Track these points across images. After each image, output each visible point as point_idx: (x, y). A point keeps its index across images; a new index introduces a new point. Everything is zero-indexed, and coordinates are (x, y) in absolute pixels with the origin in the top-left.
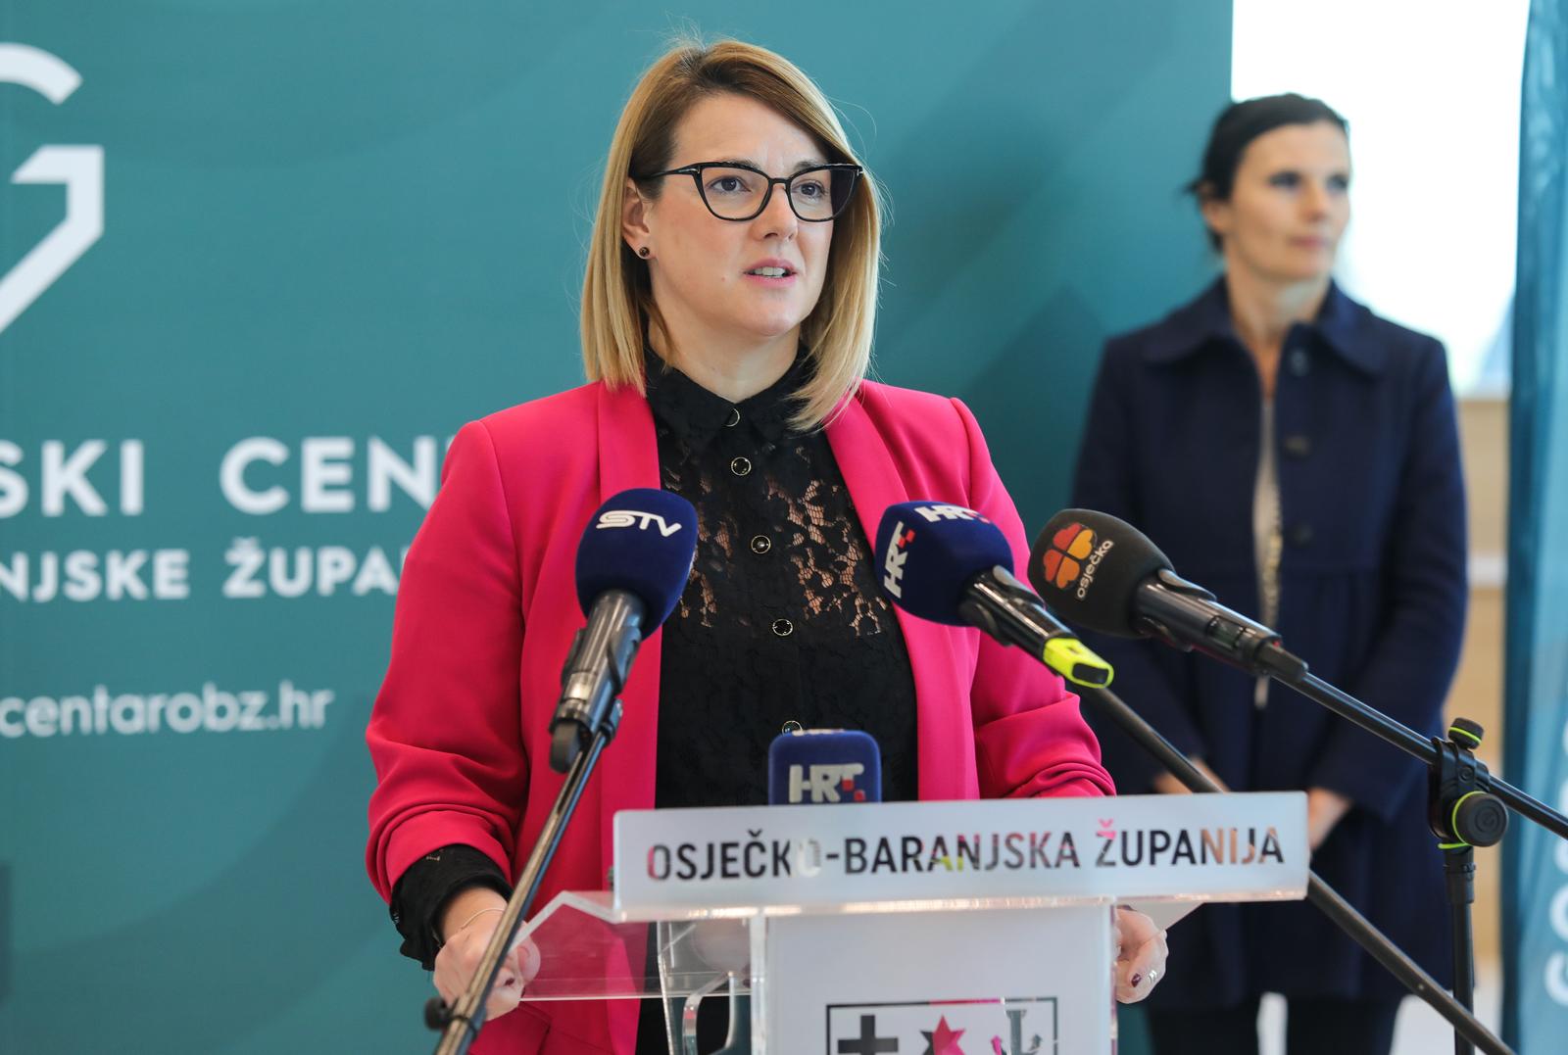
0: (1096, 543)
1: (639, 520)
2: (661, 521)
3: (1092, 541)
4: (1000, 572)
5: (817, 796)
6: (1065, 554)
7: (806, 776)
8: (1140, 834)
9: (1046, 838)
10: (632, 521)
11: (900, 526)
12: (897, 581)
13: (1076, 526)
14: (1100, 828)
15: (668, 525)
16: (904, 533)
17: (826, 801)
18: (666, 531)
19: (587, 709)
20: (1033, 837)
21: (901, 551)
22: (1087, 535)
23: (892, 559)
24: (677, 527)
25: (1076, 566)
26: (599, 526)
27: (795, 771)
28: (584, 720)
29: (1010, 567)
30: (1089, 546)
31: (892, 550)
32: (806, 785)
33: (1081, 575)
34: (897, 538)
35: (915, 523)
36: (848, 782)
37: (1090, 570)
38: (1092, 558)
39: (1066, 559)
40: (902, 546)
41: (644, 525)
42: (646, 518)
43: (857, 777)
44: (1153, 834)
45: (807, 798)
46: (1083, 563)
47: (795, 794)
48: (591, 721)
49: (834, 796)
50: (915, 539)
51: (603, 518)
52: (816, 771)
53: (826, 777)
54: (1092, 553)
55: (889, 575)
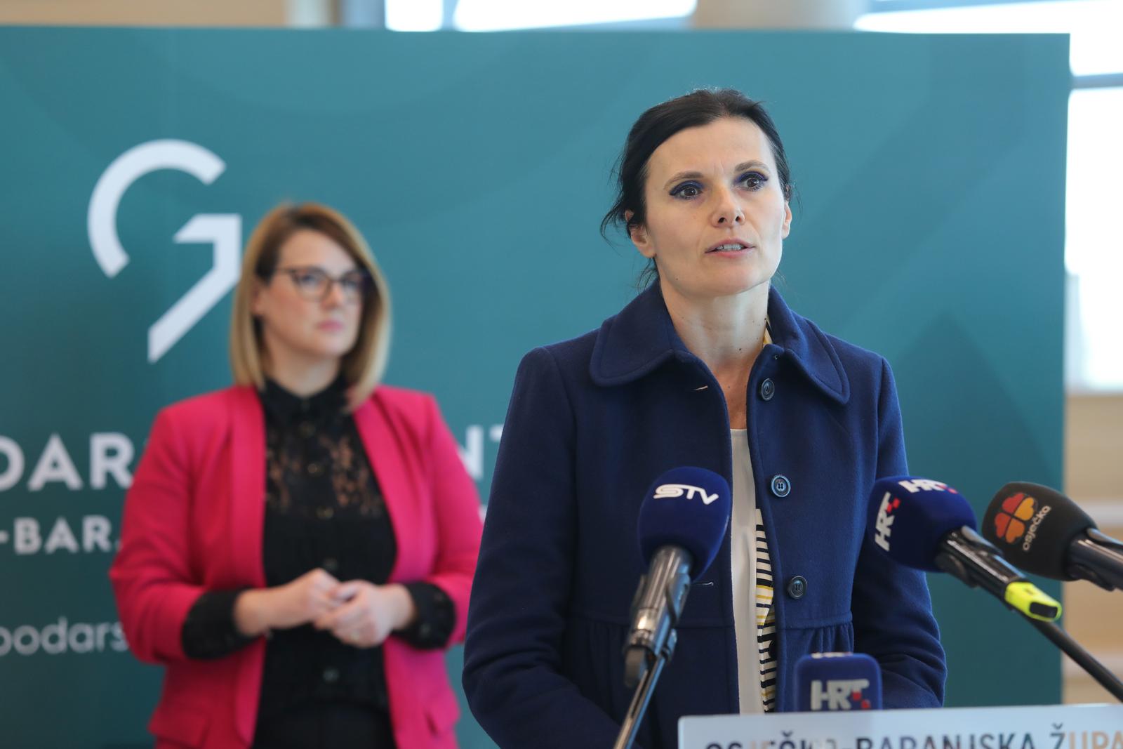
0: (1037, 508)
1: (686, 491)
2: (703, 492)
3: (1034, 507)
4: (968, 531)
5: (833, 705)
6: (1012, 516)
7: (825, 689)
8: (1084, 735)
9: (1012, 736)
10: (680, 493)
11: (888, 495)
12: (886, 538)
13: (1020, 495)
14: (1054, 730)
15: (709, 495)
16: (891, 501)
17: (840, 709)
18: (707, 500)
19: (652, 637)
20: (1001, 737)
21: (889, 515)
22: (1029, 502)
23: (882, 521)
24: (715, 497)
25: (1021, 527)
26: (656, 497)
27: (816, 686)
28: (650, 645)
30: (1031, 511)
31: (882, 514)
32: (825, 696)
33: (1025, 533)
34: (885, 504)
35: (900, 493)
36: (857, 694)
37: (1032, 529)
38: (1035, 519)
39: (1014, 522)
40: (889, 511)
41: (690, 496)
42: (692, 490)
43: (864, 690)
44: (1095, 735)
45: (825, 707)
46: (1027, 524)
47: (816, 702)
48: (655, 646)
49: (846, 705)
50: (900, 505)
51: (659, 490)
52: (832, 685)
53: (839, 690)
54: (1034, 515)
55: (879, 533)
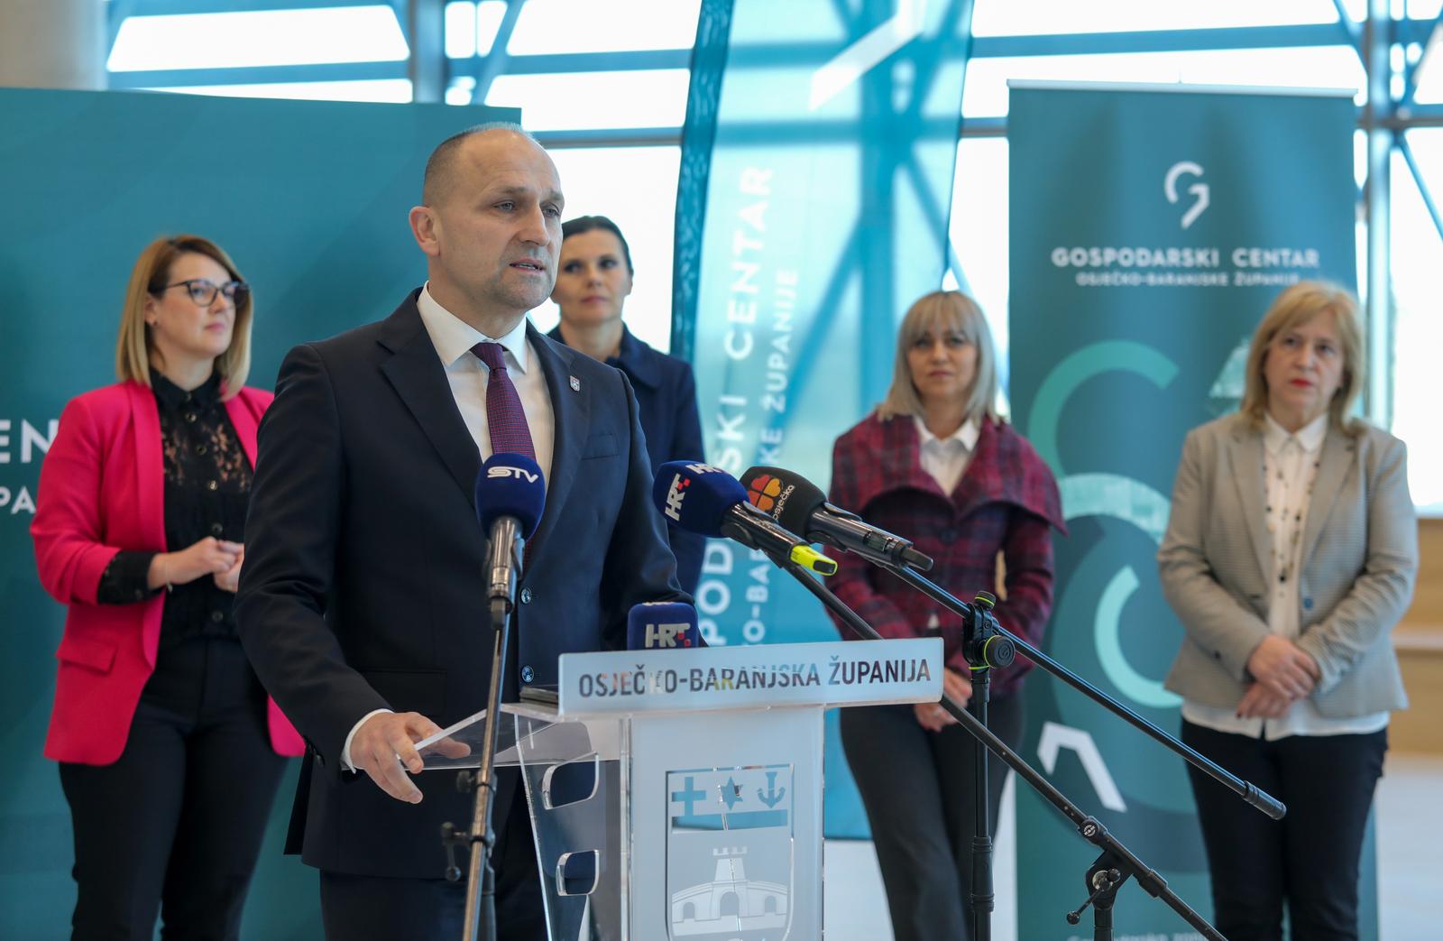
0: (783, 487)
1: (513, 472)
3: (780, 485)
4: (745, 503)
5: (662, 644)
6: (762, 493)
7: (656, 631)
8: (853, 664)
9: (802, 666)
10: (509, 474)
11: (678, 476)
12: (677, 510)
13: (766, 477)
14: (832, 661)
15: (531, 476)
16: (681, 480)
17: (668, 647)
18: (532, 479)
19: (506, 589)
20: (794, 666)
21: (679, 492)
22: (776, 482)
23: (673, 496)
24: (535, 477)
25: (771, 502)
26: (489, 476)
27: (650, 628)
29: (748, 501)
30: (779, 489)
31: (673, 491)
32: (656, 637)
33: (775, 507)
34: (676, 483)
35: (687, 474)
36: (681, 634)
37: (781, 503)
38: (782, 496)
39: (763, 496)
40: (680, 488)
41: (517, 476)
42: (518, 471)
43: (686, 631)
44: (861, 664)
45: (656, 645)
46: (776, 499)
47: (648, 643)
49: (673, 643)
50: (690, 484)
51: (490, 471)
52: (662, 627)
53: (668, 632)
54: (782, 492)
55: (670, 507)
